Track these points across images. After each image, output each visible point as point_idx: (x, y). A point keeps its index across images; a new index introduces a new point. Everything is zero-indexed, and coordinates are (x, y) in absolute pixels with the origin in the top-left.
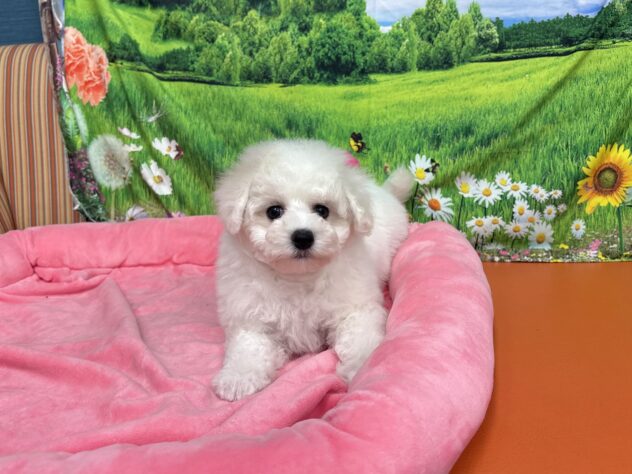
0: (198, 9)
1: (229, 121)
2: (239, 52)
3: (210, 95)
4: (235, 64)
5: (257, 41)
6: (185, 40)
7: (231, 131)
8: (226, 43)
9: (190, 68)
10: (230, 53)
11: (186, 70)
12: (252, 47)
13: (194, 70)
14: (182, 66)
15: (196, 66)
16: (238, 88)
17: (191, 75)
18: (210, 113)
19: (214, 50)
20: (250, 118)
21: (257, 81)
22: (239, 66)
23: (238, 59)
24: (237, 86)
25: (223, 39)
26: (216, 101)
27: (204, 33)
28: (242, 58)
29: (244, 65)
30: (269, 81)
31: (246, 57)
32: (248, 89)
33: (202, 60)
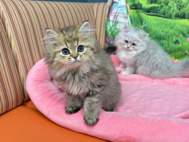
1: (168, 29)
2: (176, 8)
3: (163, 21)
4: (174, 12)
5: (182, 5)
6: (158, 4)
7: (168, 32)
8: (172, 5)
9: (158, 12)
10: (173, 8)
11: (156, 12)
12: (180, 7)
13: (159, 13)
14: (156, 11)
15: (160, 12)
16: (173, 20)
17: (158, 14)
18: (162, 26)
19: (167, 7)
20: (176, 29)
21: (180, 18)
22: (175, 13)
23: (175, 11)
24: (173, 19)
25: (171, 4)
26: (165, 23)
27: (164, 2)
28: (176, 10)
29: (177, 12)
30: (185, 18)
31: (178, 10)
32: (176, 20)
33: (162, 10)
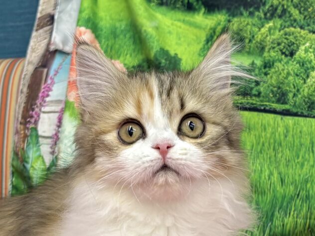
0: (273, 13)
3: (281, 130)
15: (263, 88)
19: (293, 67)
